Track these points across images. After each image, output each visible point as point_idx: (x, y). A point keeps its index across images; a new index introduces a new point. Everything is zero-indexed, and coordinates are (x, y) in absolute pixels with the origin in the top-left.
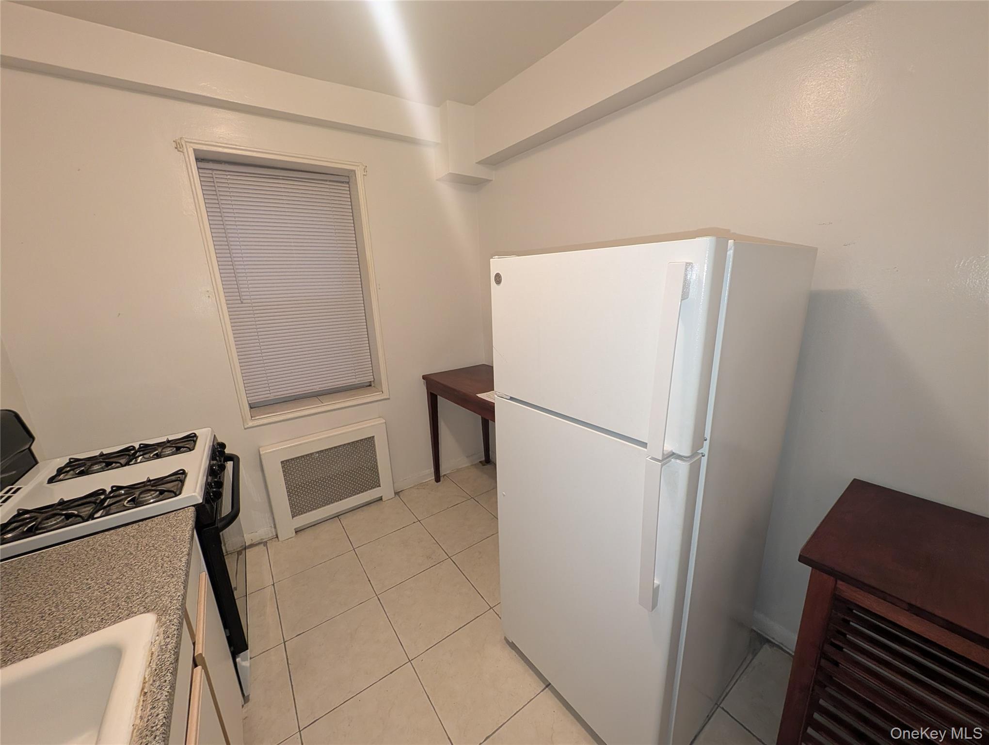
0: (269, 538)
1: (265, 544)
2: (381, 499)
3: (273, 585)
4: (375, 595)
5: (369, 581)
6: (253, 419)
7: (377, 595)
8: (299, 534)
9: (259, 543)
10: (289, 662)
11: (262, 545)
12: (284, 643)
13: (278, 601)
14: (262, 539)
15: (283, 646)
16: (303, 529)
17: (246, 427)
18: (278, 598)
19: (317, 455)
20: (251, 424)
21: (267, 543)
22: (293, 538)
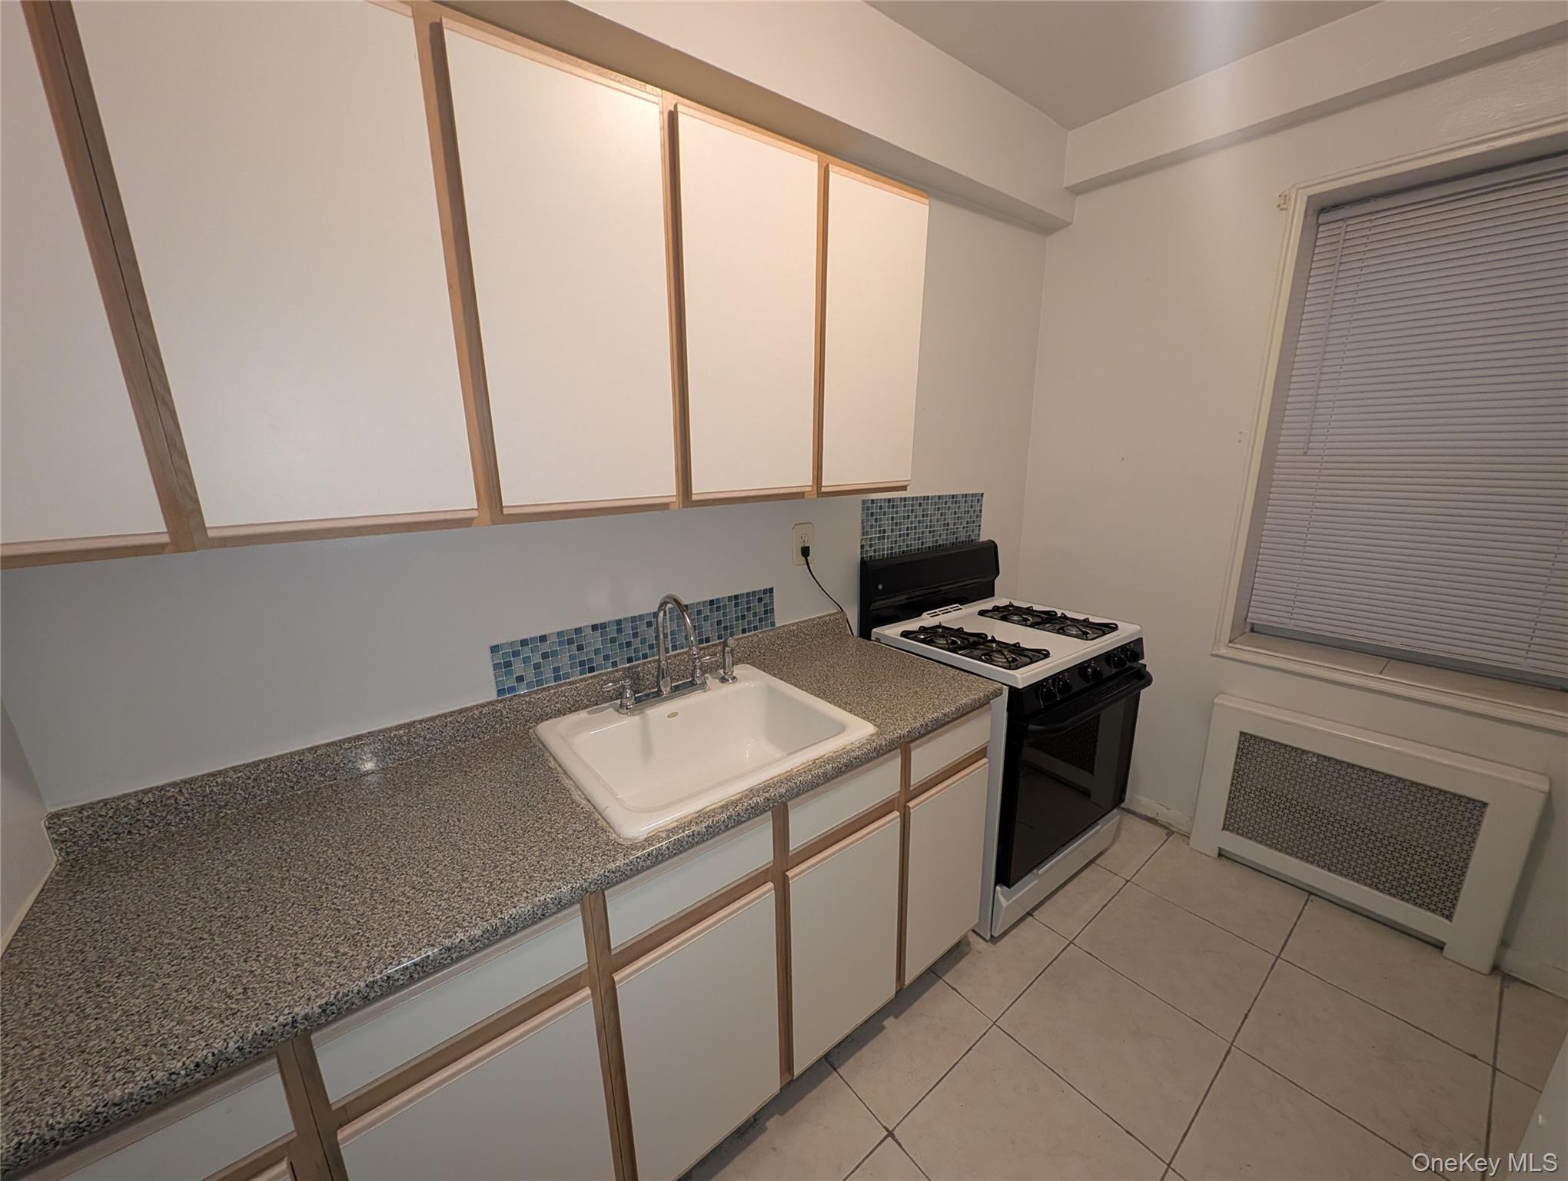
0: (1180, 830)
1: (1170, 833)
2: (1439, 946)
3: (1127, 881)
4: (1230, 1041)
5: (1246, 1016)
6: (1230, 645)
7: (1232, 1044)
8: (1224, 861)
9: (1165, 827)
10: (1054, 963)
11: (1167, 831)
12: (1071, 942)
13: (1113, 901)
14: (1169, 823)
15: (1067, 944)
16: (1234, 860)
17: (1214, 653)
18: (1116, 897)
19: (1315, 760)
20: (1224, 651)
21: (1173, 834)
22: (1209, 859)
